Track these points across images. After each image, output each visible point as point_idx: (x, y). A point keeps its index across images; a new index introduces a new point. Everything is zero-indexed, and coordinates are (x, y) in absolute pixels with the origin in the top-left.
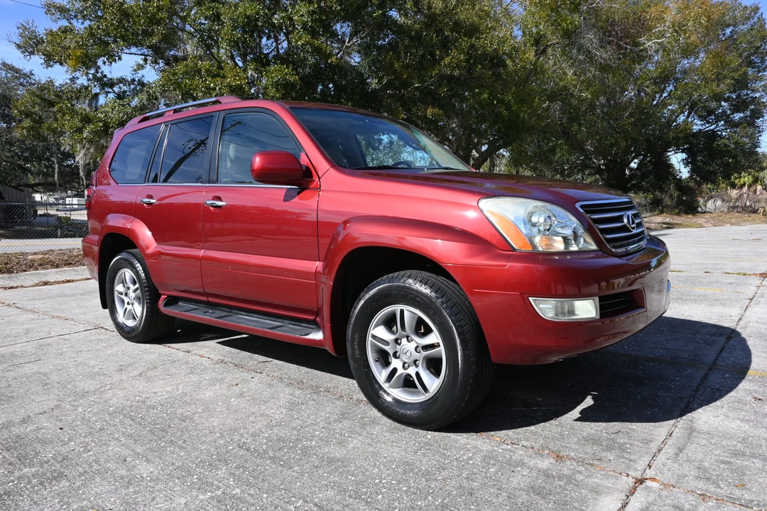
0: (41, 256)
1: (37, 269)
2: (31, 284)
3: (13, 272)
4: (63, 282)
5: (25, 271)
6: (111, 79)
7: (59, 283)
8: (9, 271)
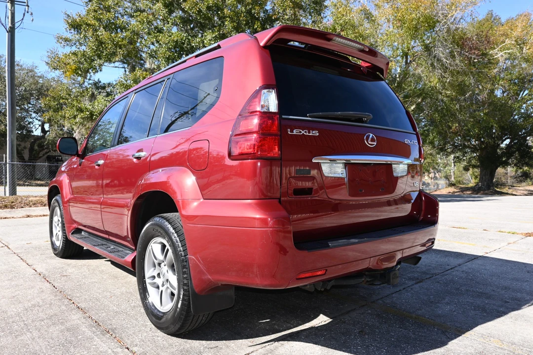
0: (38, 198)
1: (31, 207)
2: (21, 216)
3: (14, 208)
4: (41, 216)
5: (22, 207)
6: (104, 84)
7: (36, 216)
8: (12, 207)
